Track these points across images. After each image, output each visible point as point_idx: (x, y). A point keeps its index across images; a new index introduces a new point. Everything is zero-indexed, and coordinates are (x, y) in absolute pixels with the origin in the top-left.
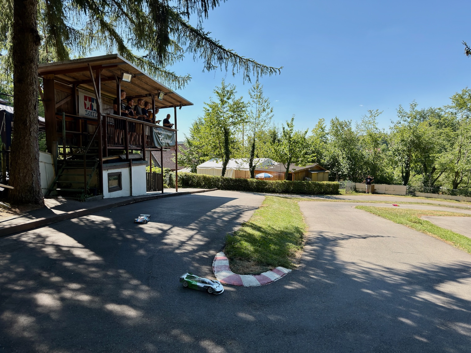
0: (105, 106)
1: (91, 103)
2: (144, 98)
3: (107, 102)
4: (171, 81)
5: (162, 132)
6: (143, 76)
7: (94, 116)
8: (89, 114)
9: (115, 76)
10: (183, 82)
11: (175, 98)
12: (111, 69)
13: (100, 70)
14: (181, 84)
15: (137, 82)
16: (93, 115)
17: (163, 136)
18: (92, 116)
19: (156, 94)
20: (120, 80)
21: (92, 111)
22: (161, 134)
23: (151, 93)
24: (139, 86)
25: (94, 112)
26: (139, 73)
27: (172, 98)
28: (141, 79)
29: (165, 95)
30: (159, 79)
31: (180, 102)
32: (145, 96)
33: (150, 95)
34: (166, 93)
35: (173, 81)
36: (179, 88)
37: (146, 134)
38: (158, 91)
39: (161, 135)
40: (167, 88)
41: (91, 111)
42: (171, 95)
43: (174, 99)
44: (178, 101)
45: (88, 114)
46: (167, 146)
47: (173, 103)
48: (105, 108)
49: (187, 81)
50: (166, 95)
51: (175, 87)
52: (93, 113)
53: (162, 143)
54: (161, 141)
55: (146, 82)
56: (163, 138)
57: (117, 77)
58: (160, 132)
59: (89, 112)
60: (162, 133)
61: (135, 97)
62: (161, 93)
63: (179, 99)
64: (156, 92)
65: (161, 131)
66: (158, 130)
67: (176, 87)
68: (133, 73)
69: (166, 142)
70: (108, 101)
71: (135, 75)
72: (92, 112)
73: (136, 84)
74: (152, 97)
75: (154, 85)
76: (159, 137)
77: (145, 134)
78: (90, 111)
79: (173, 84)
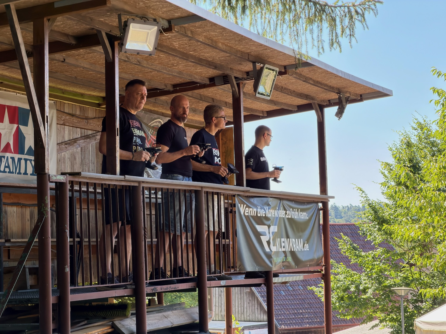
0: (67, 132)
1: (18, 127)
2: (204, 89)
3: (73, 115)
4: (302, 22)
5: (271, 213)
6: (198, 24)
7: (25, 173)
8: (8, 167)
9: (100, 32)
10: (347, 20)
11: (319, 80)
12: (84, 12)
13: (49, 20)
14: (339, 30)
15: (176, 45)
16: (23, 171)
17: (274, 229)
18: (19, 173)
19: (248, 73)
20: (116, 43)
21: (20, 156)
22: (267, 218)
23: (228, 72)
24: (185, 56)
25: (26, 160)
26: (184, 15)
27: (306, 80)
28: (192, 32)
29: (281, 73)
30: (259, 21)
31: (339, 92)
32: (208, 83)
33: (225, 79)
34: (285, 67)
35: (311, 21)
36: (332, 44)
37: (211, 229)
38: (254, 66)
39: (268, 223)
40: (286, 52)
41: (17, 156)
42: (305, 71)
43: (317, 83)
44: (331, 89)
45: (7, 170)
46: (289, 267)
47: (313, 95)
48: (67, 139)
49: (363, 16)
50: (285, 73)
51: (316, 43)
52: (23, 162)
53: (269, 256)
54: (267, 250)
55: (209, 42)
56: (276, 235)
57: (107, 34)
58: (261, 213)
59: (10, 161)
60: (269, 215)
61: (171, 89)
62: (265, 71)
63: (333, 82)
64: (249, 67)
65: (266, 208)
66: (256, 206)
67: (320, 41)
68: (164, 16)
69: (287, 249)
70: (78, 113)
71: (169, 21)
72: (19, 160)
73: (174, 50)
74: (232, 86)
75: (240, 48)
76: (258, 235)
77: (205, 229)
78: (13, 159)
79: (312, 31)
